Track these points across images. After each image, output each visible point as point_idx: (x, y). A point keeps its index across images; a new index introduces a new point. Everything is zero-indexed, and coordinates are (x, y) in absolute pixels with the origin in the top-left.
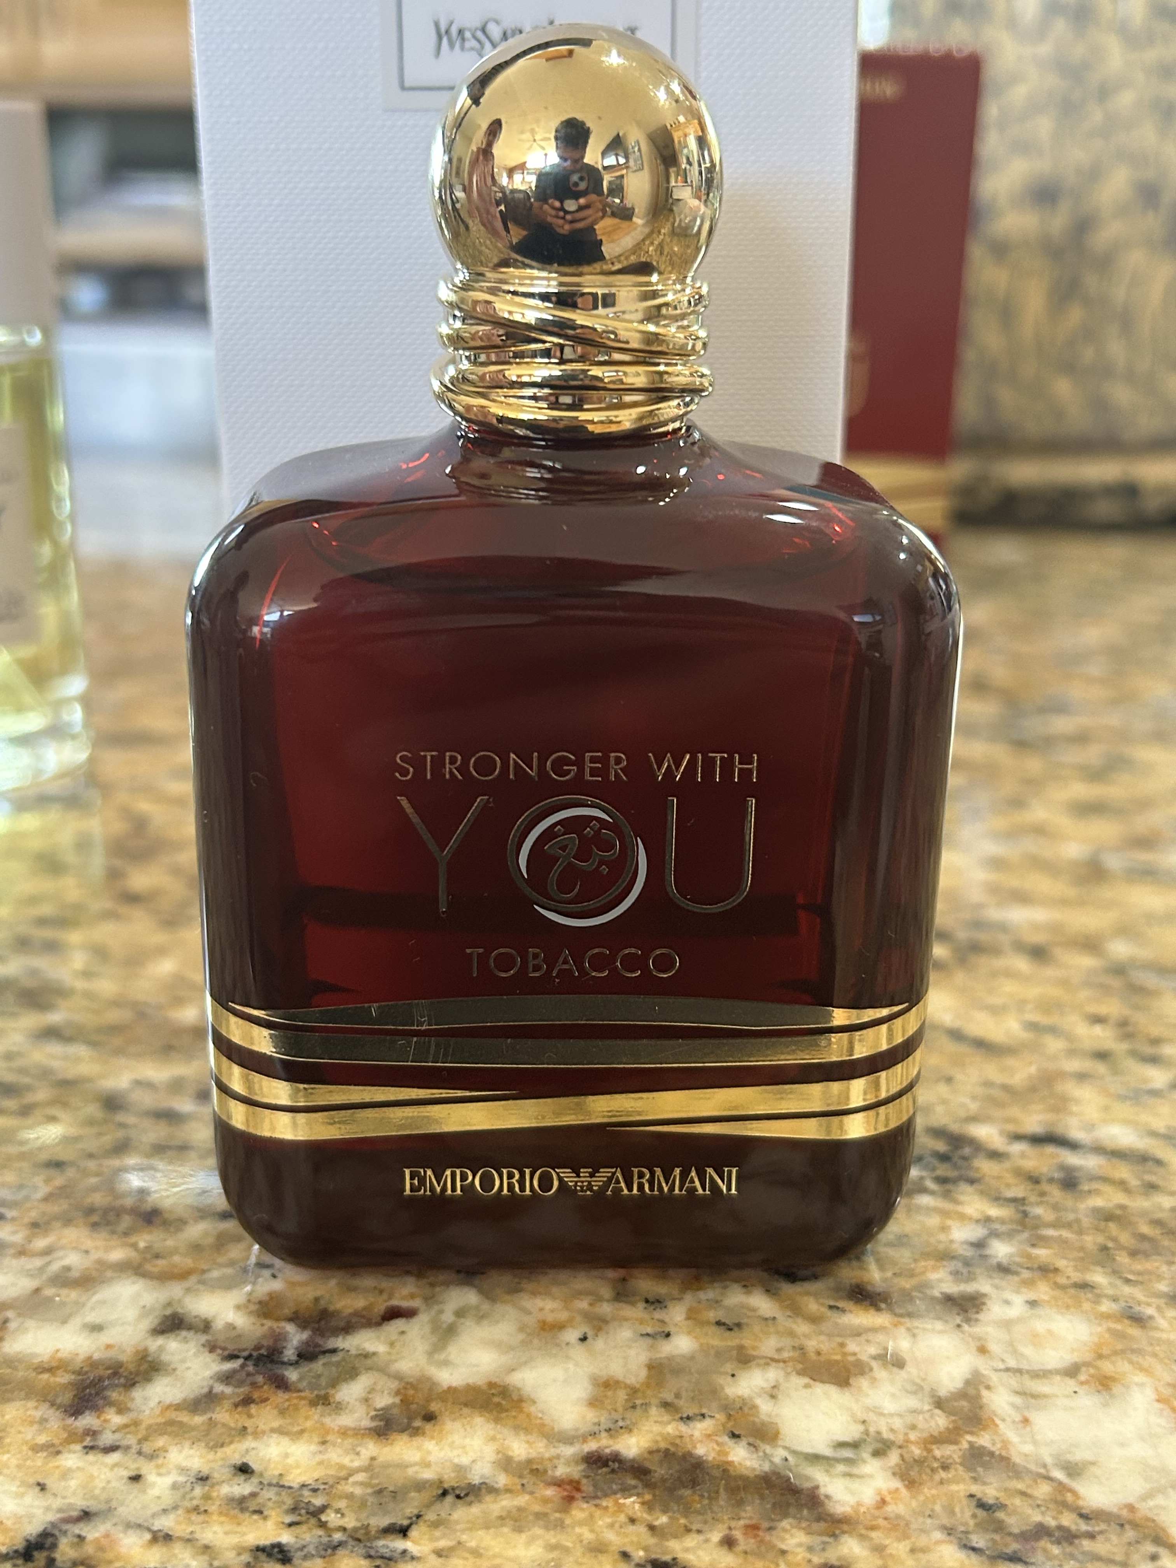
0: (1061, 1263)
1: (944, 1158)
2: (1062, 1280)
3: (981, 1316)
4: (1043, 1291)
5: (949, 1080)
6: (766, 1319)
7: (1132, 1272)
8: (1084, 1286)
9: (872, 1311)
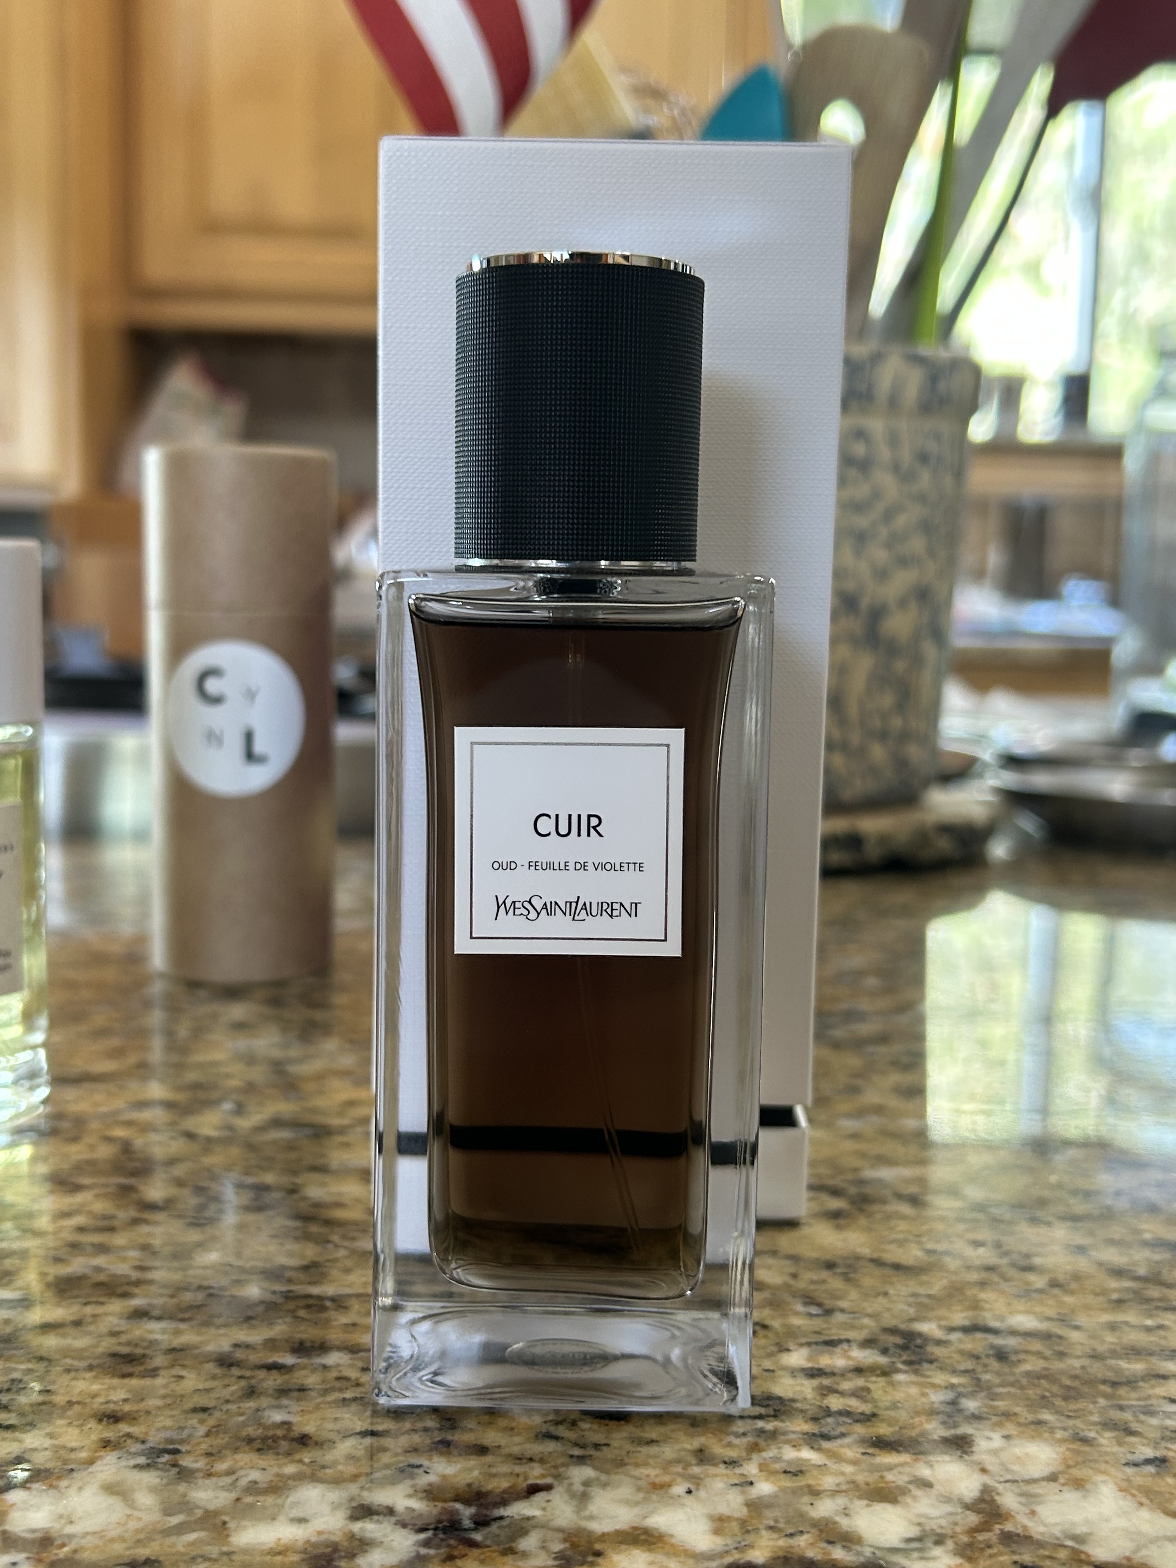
0: (1017, 1409)
1: (905, 1348)
2: (1022, 1420)
3: (974, 1449)
4: (1011, 1428)
5: (886, 1294)
6: (820, 1466)
7: (1070, 1411)
8: (1040, 1423)
9: (894, 1454)
